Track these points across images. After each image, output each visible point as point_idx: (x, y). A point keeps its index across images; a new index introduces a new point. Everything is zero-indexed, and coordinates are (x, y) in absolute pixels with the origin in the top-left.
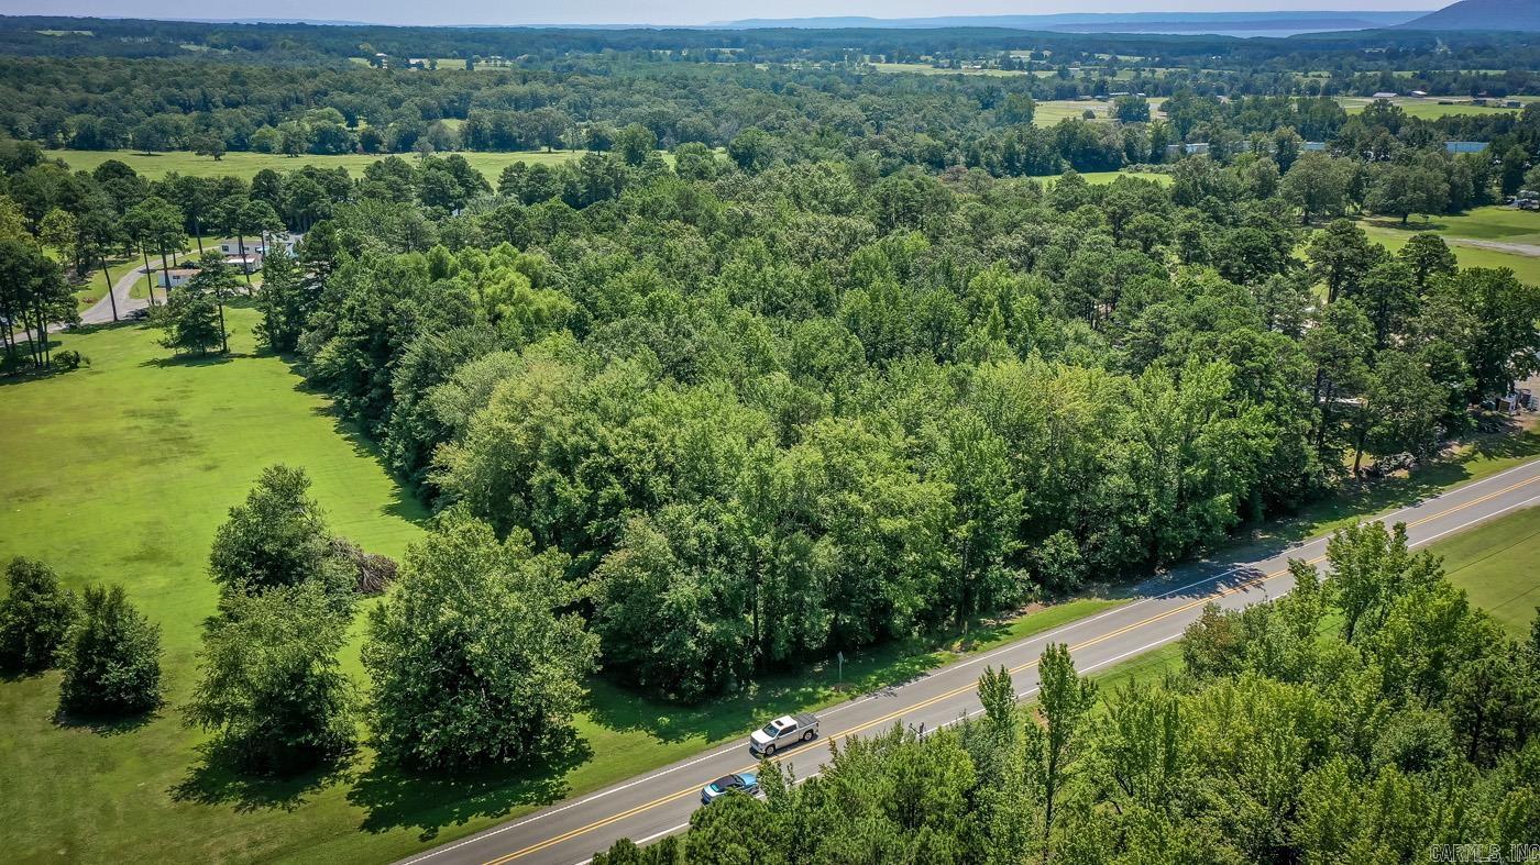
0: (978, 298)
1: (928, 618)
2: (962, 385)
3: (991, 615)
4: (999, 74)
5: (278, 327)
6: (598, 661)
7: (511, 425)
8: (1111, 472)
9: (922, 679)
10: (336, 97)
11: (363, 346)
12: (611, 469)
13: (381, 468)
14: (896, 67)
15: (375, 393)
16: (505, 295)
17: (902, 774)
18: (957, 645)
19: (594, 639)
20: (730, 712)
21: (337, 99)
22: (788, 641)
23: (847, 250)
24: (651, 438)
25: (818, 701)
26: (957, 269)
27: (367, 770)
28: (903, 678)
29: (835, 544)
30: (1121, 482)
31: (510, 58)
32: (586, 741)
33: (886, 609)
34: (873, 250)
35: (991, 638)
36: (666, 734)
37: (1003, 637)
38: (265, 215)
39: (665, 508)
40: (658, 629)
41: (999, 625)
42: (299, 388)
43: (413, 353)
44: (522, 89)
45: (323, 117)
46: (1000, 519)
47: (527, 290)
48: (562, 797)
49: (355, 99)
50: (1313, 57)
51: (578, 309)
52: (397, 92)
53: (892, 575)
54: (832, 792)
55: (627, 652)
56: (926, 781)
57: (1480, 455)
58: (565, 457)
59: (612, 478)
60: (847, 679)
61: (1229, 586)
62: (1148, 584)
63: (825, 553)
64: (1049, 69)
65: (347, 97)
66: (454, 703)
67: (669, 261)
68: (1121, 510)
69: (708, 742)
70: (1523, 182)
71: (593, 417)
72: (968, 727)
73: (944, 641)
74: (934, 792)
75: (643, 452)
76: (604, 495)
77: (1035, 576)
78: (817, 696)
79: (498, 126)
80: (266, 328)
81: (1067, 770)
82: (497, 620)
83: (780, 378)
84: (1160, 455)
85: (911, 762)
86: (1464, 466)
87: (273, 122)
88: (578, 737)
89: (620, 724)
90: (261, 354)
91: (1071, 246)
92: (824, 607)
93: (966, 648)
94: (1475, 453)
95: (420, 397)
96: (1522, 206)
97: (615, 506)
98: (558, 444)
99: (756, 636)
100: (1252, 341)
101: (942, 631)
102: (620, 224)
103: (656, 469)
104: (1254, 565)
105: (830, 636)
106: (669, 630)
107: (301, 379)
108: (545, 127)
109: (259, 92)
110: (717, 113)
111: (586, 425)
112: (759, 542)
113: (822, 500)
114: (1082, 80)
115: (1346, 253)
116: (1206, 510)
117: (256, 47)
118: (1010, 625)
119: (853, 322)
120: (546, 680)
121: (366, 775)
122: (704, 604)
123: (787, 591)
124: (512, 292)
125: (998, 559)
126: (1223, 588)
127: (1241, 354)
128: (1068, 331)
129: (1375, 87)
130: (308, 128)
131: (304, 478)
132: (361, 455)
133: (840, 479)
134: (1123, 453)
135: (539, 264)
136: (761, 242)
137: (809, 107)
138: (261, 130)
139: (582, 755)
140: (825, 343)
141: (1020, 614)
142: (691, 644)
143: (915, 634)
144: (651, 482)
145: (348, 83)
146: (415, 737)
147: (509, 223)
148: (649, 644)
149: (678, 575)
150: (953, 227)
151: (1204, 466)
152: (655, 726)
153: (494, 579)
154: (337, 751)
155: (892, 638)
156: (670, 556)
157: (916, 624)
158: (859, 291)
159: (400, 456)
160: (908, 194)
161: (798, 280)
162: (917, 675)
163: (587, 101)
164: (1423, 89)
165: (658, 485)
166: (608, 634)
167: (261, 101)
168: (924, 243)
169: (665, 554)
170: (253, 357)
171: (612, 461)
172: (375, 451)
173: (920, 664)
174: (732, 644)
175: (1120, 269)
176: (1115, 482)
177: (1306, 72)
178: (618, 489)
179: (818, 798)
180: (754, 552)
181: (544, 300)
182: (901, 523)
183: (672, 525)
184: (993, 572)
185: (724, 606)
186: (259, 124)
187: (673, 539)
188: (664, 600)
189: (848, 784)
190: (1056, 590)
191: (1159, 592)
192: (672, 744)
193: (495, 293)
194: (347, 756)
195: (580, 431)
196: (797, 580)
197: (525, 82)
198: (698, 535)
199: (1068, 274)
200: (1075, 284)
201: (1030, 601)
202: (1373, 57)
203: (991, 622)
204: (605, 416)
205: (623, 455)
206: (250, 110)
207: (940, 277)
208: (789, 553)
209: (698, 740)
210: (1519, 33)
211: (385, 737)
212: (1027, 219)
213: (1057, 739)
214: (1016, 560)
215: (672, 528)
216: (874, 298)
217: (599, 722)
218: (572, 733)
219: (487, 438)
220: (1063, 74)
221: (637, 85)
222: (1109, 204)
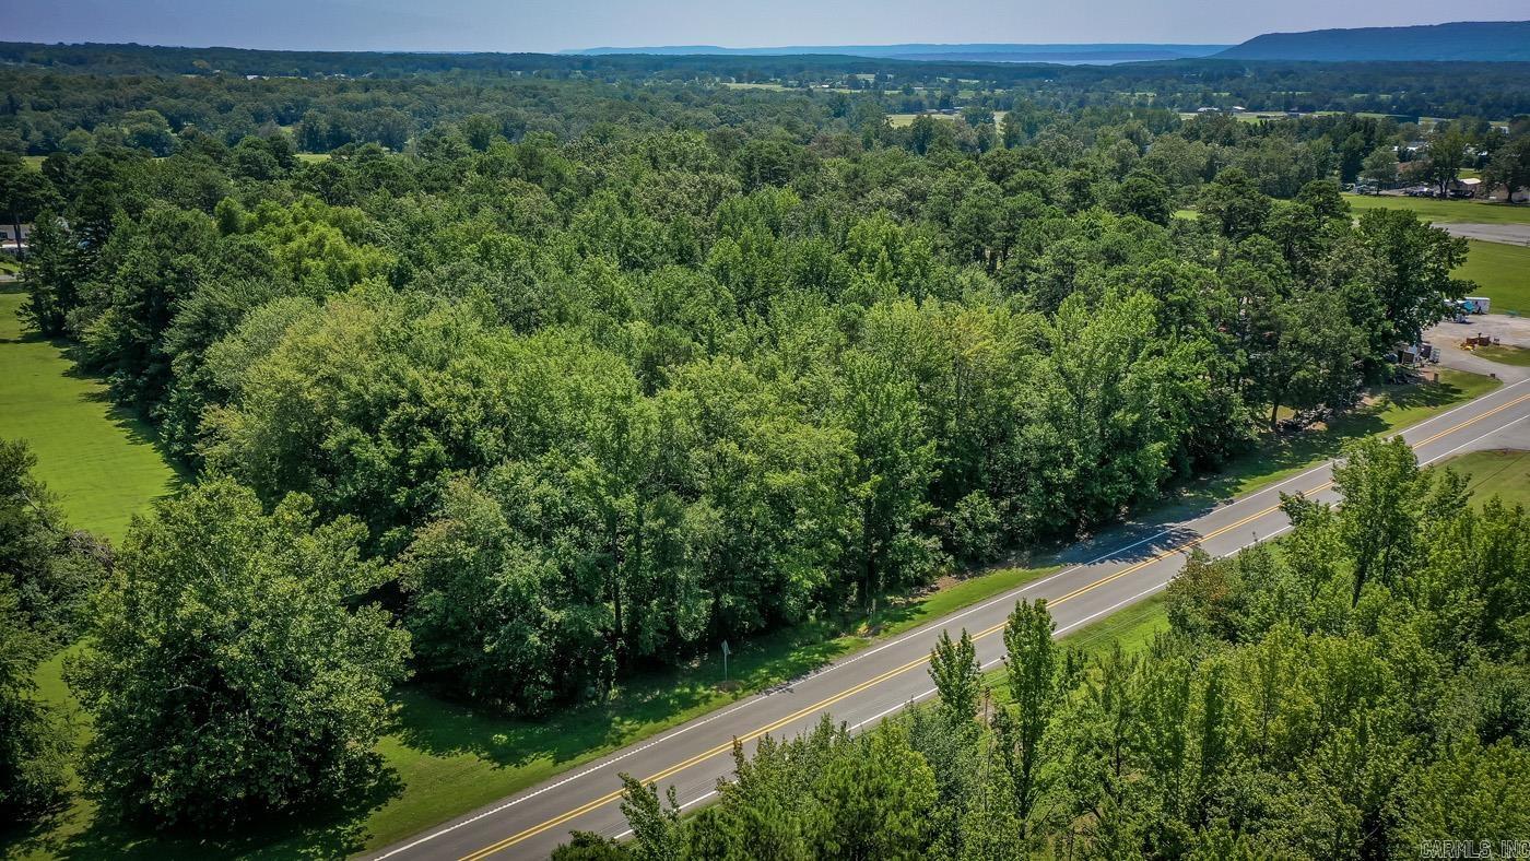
0: (859, 249)
1: (826, 597)
2: (851, 329)
3: (901, 592)
4: (847, 91)
5: (49, 308)
6: (409, 664)
7: (299, 376)
8: (1029, 421)
9: (826, 670)
10: (159, 101)
11: (137, 314)
12: (426, 422)
13: (159, 455)
14: (746, 86)
15: (152, 368)
16: (313, 250)
17: (843, 796)
18: (863, 628)
19: (403, 636)
20: (586, 723)
21: (160, 103)
22: (660, 631)
23: (711, 207)
24: (477, 383)
25: (697, 703)
26: (834, 222)
27: (83, 831)
28: (800, 671)
29: (715, 507)
30: (1041, 432)
31: (354, 76)
32: (393, 771)
33: (780, 585)
34: (740, 202)
35: (902, 619)
36: (503, 756)
37: (916, 616)
38: (40, 187)
39: (497, 467)
40: (489, 622)
41: (908, 603)
42: (69, 374)
43: (189, 311)
44: (363, 97)
45: (142, 120)
46: (907, 477)
47: (342, 243)
48: (360, 848)
49: (182, 105)
50: (1137, 80)
51: (400, 262)
52: (227, 97)
53: (782, 547)
54: (738, 832)
55: (450, 654)
56: (880, 805)
57: (1392, 405)
58: (367, 412)
59: (426, 432)
60: (733, 676)
61: (1163, 548)
62: (1070, 550)
63: (700, 518)
64: (895, 89)
65: (172, 101)
66: (204, 732)
67: (510, 217)
68: (1042, 465)
69: (556, 763)
70: (1362, 169)
71: (402, 359)
72: (918, 719)
73: (847, 625)
74: (893, 821)
75: (466, 399)
76: (417, 454)
77: (948, 547)
78: (696, 697)
79: (335, 127)
80: (33, 308)
81: (1044, 774)
82: (261, 615)
83: (638, 328)
84: (1081, 402)
85: (855, 777)
86: (1380, 416)
87: (88, 126)
88: (385, 766)
89: (440, 747)
90: (28, 339)
91: (958, 195)
92: (701, 587)
93: (875, 630)
94: (1387, 403)
95: (200, 362)
96: (1361, 192)
97: (431, 466)
98: (358, 395)
99: (618, 627)
100: (1173, 271)
101: (843, 614)
102: (455, 186)
103: (484, 421)
104: (1185, 524)
105: (709, 626)
106: (505, 622)
107: (71, 364)
108: (386, 127)
109: (71, 96)
110: (568, 117)
111: (393, 369)
112: (618, 504)
113: (696, 455)
114: (927, 97)
115: (1238, 202)
116: (1136, 462)
117: (80, 61)
118: (922, 603)
119: (722, 273)
120: (333, 691)
121: (77, 837)
122: (549, 584)
123: (655, 568)
124: (323, 246)
125: (905, 526)
126: (1157, 550)
127: (1163, 286)
128: (963, 279)
129: (1198, 104)
130: (126, 131)
131: (26, 455)
132: (135, 442)
133: (714, 426)
134: (1041, 401)
135: (357, 219)
136: (614, 197)
137: (663, 112)
138: (74, 132)
139: (389, 788)
140: (691, 295)
141: (932, 590)
142: (534, 638)
143: (812, 618)
144: (479, 434)
145: (174, 90)
146: (145, 783)
147: (324, 182)
148: (479, 643)
149: (516, 551)
150: (825, 184)
151: (1133, 410)
152: (489, 746)
153: (259, 563)
154: (40, 807)
155: (786, 624)
156: (505, 526)
157: (812, 606)
158: (727, 241)
159: (179, 440)
160: (774, 157)
161: (658, 234)
162: (817, 666)
163: (433, 109)
164: (1241, 105)
165: (487, 440)
166: (424, 630)
167: (75, 106)
168: (796, 199)
169: (498, 523)
170: (17, 342)
171: (426, 411)
172: (153, 438)
173: (820, 653)
174: (588, 635)
175: (1013, 214)
176: (1034, 432)
177: (1133, 92)
178: (434, 444)
179: (717, 843)
180: (613, 518)
181: (360, 256)
182: (795, 478)
183: (506, 487)
184: (902, 540)
185: (576, 588)
186: (72, 128)
187: (507, 507)
188: (495, 584)
189: (760, 816)
190: (971, 561)
191: (1087, 558)
192: (510, 769)
193: (300, 247)
194: (54, 814)
195: (385, 376)
196: (667, 552)
197: (367, 90)
198: (540, 499)
199: (956, 220)
200: (964, 230)
201: (942, 575)
202: (1192, 81)
203: (899, 600)
204: (417, 358)
205: (442, 402)
206: (62, 114)
207: (815, 227)
208: (656, 517)
209: (543, 762)
210: (1315, 62)
211: (98, 787)
212: (904, 172)
213: (1032, 733)
214: (923, 526)
215: (505, 492)
216: (745, 249)
217: (413, 745)
218: (377, 761)
219: (269, 392)
220: (908, 91)
221: (485, 93)
222: (988, 163)
